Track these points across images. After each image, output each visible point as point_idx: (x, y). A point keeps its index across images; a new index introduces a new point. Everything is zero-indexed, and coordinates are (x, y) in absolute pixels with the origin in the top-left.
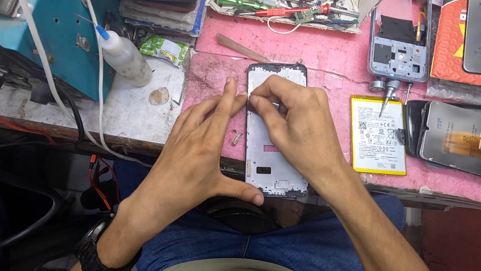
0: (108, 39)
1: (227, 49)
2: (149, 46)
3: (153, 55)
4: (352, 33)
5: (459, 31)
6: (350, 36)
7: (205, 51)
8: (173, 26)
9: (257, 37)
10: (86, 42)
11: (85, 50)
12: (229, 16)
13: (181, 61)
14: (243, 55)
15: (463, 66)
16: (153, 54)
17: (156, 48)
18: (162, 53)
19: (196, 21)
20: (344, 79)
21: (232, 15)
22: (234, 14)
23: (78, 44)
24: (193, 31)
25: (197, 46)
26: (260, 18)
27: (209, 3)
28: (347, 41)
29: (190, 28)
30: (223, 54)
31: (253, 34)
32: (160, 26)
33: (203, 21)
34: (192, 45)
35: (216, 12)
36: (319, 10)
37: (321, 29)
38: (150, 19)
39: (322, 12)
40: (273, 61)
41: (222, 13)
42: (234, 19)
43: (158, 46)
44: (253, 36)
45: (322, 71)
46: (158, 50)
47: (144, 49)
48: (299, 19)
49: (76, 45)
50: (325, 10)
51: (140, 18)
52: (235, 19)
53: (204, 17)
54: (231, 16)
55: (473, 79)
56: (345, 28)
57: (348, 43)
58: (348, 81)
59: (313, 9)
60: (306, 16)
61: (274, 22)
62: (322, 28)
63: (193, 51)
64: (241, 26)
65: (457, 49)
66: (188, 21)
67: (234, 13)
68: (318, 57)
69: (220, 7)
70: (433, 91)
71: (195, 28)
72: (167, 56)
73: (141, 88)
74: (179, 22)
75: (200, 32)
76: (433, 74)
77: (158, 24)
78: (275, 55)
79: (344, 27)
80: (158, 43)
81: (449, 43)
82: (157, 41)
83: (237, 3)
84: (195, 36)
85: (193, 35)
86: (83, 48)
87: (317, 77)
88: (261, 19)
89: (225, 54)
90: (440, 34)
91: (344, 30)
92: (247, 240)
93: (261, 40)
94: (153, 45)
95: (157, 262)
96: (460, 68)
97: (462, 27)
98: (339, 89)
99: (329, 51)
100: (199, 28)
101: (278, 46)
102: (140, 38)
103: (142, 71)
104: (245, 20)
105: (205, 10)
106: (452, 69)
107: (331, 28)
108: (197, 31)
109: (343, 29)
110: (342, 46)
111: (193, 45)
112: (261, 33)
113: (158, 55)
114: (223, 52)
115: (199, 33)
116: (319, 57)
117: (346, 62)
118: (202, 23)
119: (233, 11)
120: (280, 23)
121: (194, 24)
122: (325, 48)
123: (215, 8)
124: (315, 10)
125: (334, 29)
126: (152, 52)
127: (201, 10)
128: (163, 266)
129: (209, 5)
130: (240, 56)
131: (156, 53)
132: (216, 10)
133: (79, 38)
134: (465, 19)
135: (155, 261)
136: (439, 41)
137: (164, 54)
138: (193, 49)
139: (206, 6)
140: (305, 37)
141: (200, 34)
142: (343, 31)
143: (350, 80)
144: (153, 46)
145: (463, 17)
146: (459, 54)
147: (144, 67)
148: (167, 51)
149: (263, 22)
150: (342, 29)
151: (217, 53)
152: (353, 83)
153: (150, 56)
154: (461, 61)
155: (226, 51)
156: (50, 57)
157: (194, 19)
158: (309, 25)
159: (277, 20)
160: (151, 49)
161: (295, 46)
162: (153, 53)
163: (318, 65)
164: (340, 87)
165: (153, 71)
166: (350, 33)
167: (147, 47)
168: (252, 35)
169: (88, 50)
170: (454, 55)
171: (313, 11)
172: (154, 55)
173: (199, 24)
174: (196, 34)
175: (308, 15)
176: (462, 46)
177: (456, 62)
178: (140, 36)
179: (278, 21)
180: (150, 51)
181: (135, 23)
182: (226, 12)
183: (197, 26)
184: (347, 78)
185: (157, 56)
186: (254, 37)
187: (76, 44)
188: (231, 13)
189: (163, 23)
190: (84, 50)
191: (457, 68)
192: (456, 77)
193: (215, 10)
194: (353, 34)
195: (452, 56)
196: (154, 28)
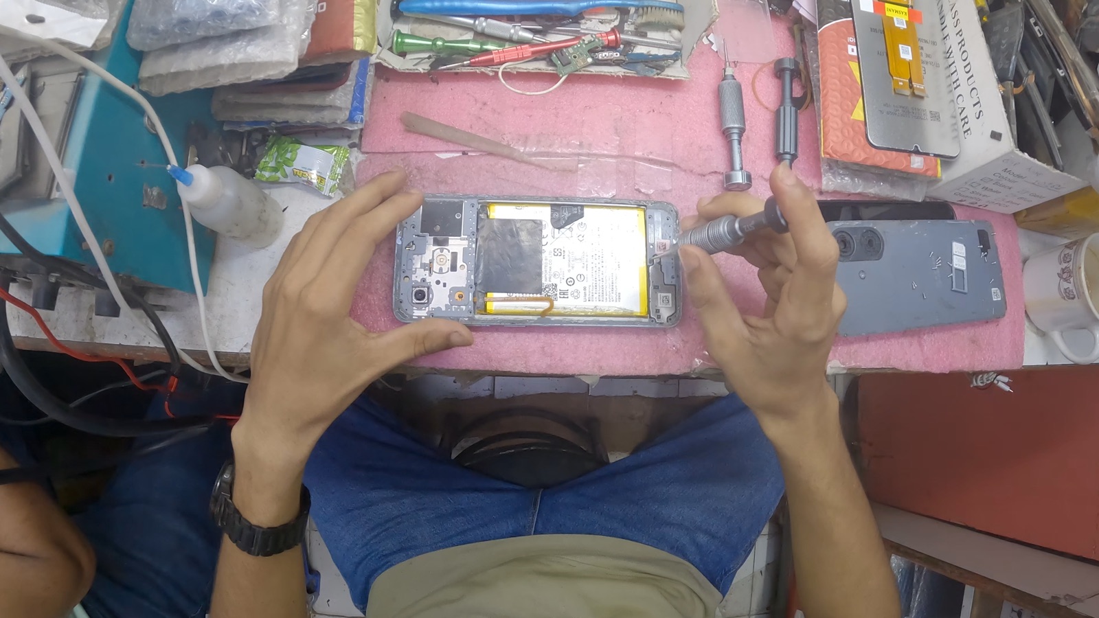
0: (191, 183)
1: (424, 138)
2: (272, 164)
3: (280, 181)
4: (673, 79)
5: (851, 74)
6: (672, 85)
7: (381, 150)
8: (311, 118)
9: (485, 104)
10: (158, 193)
11: (160, 207)
12: (419, 74)
13: (335, 182)
14: (460, 146)
15: (867, 135)
16: (279, 178)
17: (285, 167)
18: (297, 174)
19: (354, 99)
20: (675, 168)
21: (426, 71)
22: (429, 68)
23: (146, 202)
24: (351, 120)
25: (363, 143)
26: (486, 68)
27: (377, 58)
28: (669, 93)
29: (344, 115)
30: (418, 150)
31: (476, 100)
32: (287, 122)
33: (370, 93)
34: (354, 141)
35: (393, 71)
36: (597, 40)
37: (613, 76)
38: (267, 115)
39: (607, 43)
40: (525, 149)
41: (407, 71)
42: (432, 78)
43: (288, 162)
44: (476, 104)
45: (628, 157)
46: (288, 170)
47: (264, 171)
48: (564, 66)
49: (144, 206)
50: (612, 41)
51: (248, 116)
52: (434, 76)
53: (371, 85)
54: (424, 73)
55: (885, 160)
56: (659, 71)
57: (671, 96)
58: (683, 173)
59: (586, 42)
60: (575, 57)
61: (515, 73)
62: (613, 74)
63: (357, 154)
64: (449, 88)
65: (854, 106)
66: (338, 103)
67: (430, 66)
68: (616, 129)
69: (402, 58)
70: (832, 181)
71: (354, 113)
72: (306, 179)
73: (267, 248)
74: (322, 108)
75: (364, 119)
76: (826, 153)
77: (281, 121)
78: (527, 138)
79: (657, 69)
80: (288, 155)
81: (841, 95)
82: (287, 151)
83: (434, 46)
84: (356, 128)
85: (351, 127)
86: (156, 207)
87: (620, 171)
88: (488, 71)
89: (423, 150)
90: (824, 78)
91: (658, 74)
92: (536, 500)
93: (494, 111)
94: (279, 160)
95: (371, 559)
96: (863, 141)
97: (854, 66)
98: (667, 191)
99: (636, 116)
100: (362, 111)
101: (530, 116)
102: (254, 148)
103: (260, 220)
104: (457, 76)
105: (371, 72)
106: (853, 142)
107: (631, 73)
108: (358, 117)
109: (655, 73)
110: (661, 103)
111: (357, 141)
112: (493, 94)
113: (289, 178)
114: (418, 146)
115: (362, 121)
116: (618, 131)
117: (672, 135)
118: (367, 99)
119: (427, 62)
120: (528, 73)
121: (350, 107)
122: (629, 110)
123: (391, 65)
124: (590, 42)
125: (637, 74)
126: (279, 174)
127: (362, 74)
128: (383, 565)
129: (378, 61)
130: (455, 149)
131: (286, 176)
132: (393, 67)
133: (146, 191)
134: (855, 54)
135: (367, 556)
136: (825, 92)
137: (300, 175)
138: (356, 149)
139: (372, 64)
140: (584, 92)
141: (366, 121)
142: (656, 77)
143: (685, 171)
144: (279, 162)
145: (853, 50)
146: (858, 114)
147: (265, 211)
148: (305, 168)
149: (491, 74)
150: (653, 74)
151: (406, 151)
152: (693, 177)
153: (275, 183)
154: (862, 127)
155: (424, 142)
156: (107, 245)
157: (350, 97)
158: (588, 71)
159: (519, 68)
160: (275, 170)
161: (566, 112)
162: (280, 176)
163: (619, 145)
164: (668, 187)
165: (284, 211)
166: (671, 80)
167: (269, 165)
168: (474, 103)
169: (164, 207)
170: (852, 118)
171: (586, 44)
172: (282, 179)
173: (362, 101)
174: (357, 123)
175: (578, 55)
176: (861, 100)
177: (857, 129)
178: (255, 143)
179: (523, 69)
180: (274, 173)
181: (240, 127)
182: (415, 68)
183: (357, 107)
184: (679, 167)
185: (288, 180)
186: (479, 105)
187: (144, 203)
188: (423, 68)
189: (292, 116)
190: (158, 209)
191: (860, 140)
192: (860, 156)
193: (390, 67)
194: (675, 80)
195: (849, 119)
196: (276, 129)
